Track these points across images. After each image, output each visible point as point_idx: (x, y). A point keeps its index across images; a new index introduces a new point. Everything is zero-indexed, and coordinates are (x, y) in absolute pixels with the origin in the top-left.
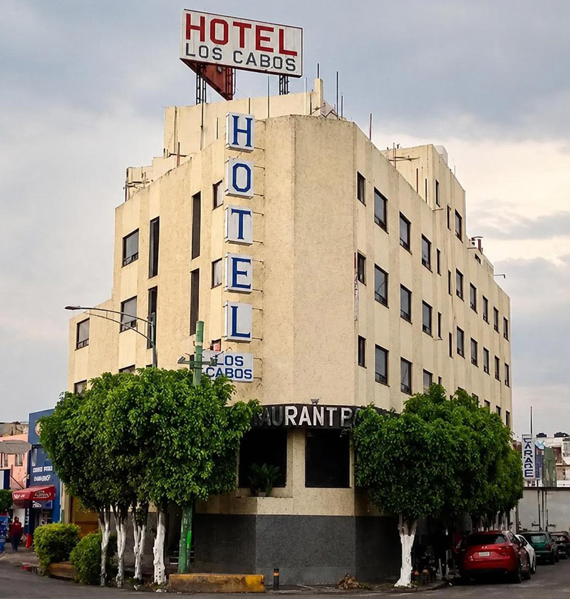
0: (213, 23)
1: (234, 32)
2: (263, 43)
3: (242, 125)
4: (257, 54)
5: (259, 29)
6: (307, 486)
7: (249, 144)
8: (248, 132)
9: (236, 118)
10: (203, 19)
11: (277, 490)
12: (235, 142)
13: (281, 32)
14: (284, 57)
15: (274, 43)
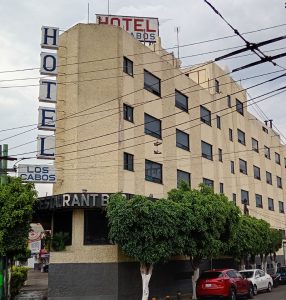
0: (112, 20)
1: (123, 23)
2: (138, 28)
3: (51, 33)
4: (135, 33)
5: (136, 21)
6: (85, 244)
7: (55, 44)
8: (54, 37)
9: (46, 30)
10: (107, 19)
11: (67, 248)
12: (46, 43)
13: (148, 22)
14: (149, 33)
15: (144, 27)
